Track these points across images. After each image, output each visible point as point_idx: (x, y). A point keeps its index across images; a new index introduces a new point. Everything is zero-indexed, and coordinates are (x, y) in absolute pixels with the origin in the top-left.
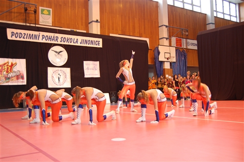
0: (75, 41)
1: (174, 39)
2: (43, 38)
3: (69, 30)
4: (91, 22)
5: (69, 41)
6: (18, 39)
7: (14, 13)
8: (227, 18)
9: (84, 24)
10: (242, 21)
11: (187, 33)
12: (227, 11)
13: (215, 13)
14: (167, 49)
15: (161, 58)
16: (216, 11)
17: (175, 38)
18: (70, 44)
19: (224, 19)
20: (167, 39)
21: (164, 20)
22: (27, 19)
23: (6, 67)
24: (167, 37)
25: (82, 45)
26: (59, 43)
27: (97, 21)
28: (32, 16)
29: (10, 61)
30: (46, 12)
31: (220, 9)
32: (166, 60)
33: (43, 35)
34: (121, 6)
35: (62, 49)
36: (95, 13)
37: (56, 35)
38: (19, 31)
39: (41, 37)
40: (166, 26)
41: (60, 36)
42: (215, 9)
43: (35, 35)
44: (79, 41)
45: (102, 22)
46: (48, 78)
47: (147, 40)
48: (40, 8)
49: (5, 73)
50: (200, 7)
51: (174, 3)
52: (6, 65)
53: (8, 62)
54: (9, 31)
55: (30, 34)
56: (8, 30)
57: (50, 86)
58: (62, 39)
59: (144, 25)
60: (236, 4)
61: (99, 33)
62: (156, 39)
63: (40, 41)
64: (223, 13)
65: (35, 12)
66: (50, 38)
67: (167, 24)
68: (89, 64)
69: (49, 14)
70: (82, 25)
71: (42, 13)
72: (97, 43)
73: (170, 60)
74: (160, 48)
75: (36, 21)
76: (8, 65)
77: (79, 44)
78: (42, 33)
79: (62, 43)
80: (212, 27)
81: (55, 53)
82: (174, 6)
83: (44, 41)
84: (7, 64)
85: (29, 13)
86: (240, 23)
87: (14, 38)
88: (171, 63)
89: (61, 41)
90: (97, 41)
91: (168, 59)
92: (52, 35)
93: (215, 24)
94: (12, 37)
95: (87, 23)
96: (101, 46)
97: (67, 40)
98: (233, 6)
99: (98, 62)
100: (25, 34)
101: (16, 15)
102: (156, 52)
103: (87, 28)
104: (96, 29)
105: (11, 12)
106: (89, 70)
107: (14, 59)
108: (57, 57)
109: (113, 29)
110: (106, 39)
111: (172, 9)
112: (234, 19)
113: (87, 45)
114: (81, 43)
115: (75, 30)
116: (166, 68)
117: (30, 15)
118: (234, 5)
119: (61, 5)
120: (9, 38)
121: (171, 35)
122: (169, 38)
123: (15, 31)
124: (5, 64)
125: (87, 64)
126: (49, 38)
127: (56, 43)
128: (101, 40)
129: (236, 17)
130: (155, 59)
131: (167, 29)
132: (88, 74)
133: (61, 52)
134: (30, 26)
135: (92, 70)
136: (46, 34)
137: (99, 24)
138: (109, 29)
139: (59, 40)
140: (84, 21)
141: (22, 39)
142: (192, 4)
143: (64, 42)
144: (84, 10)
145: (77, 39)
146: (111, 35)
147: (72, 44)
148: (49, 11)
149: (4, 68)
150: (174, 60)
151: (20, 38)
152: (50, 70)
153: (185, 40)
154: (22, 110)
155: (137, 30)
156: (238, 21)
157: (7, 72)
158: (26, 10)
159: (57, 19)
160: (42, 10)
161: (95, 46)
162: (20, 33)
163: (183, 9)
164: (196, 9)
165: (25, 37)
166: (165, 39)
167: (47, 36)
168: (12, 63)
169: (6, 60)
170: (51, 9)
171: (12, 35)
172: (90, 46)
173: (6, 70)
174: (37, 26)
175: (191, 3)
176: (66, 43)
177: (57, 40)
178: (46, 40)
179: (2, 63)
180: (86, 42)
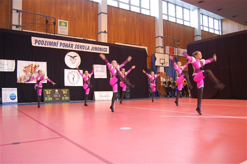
0: (87, 48)
1: (167, 48)
2: (61, 45)
3: (82, 39)
4: (100, 33)
6: (40, 45)
7: (38, 24)
8: (211, 31)
9: (94, 34)
10: (223, 34)
11: (179, 43)
12: (211, 26)
13: (202, 27)
14: (162, 56)
15: (157, 63)
16: (202, 25)
17: (169, 47)
18: (83, 50)
19: (209, 32)
20: (162, 47)
21: (160, 32)
22: (48, 29)
23: (30, 69)
24: (162, 46)
25: (92, 51)
26: (74, 49)
27: (105, 32)
28: (52, 27)
29: (34, 63)
30: (63, 24)
31: (205, 24)
32: (161, 65)
34: (125, 20)
35: (76, 54)
36: (104, 25)
37: (72, 43)
38: (41, 39)
39: (59, 44)
40: (162, 37)
41: (74, 43)
42: (201, 24)
43: (54, 42)
44: (91, 48)
45: (109, 32)
46: (65, 78)
47: (146, 48)
48: (59, 20)
49: (29, 73)
50: (190, 22)
51: (168, 18)
53: (32, 65)
54: (33, 39)
55: (50, 42)
57: (66, 85)
58: (77, 46)
59: (144, 36)
60: (219, 20)
61: (106, 42)
62: (153, 47)
63: (59, 47)
64: (208, 27)
65: (55, 23)
66: (66, 45)
67: (163, 36)
68: (98, 67)
69: (66, 26)
70: (93, 35)
71: (60, 25)
72: (105, 50)
73: (164, 65)
74: (156, 55)
75: (55, 31)
76: (32, 67)
77: (90, 51)
78: (60, 41)
79: (77, 49)
80: (199, 38)
81: (71, 58)
82: (168, 21)
83: (62, 47)
85: (49, 25)
86: (222, 35)
87: (37, 45)
88: (165, 68)
89: (75, 48)
90: (105, 48)
91: (162, 64)
92: (68, 42)
93: (202, 36)
94: (35, 44)
95: (97, 34)
96: (108, 52)
97: (81, 47)
98: (216, 22)
99: (105, 66)
100: (46, 41)
101: (39, 25)
102: (153, 57)
103: (97, 38)
104: (104, 38)
105: (35, 24)
106: (98, 72)
107: (37, 62)
108: (72, 61)
109: (118, 39)
110: (112, 47)
111: (166, 23)
112: (217, 33)
113: (97, 52)
114: (92, 50)
115: (87, 39)
116: (161, 71)
117: (51, 26)
118: (218, 21)
119: (75, 19)
120: (33, 44)
121: (166, 44)
122: (164, 47)
123: (38, 39)
124: (29, 66)
125: (96, 67)
127: (71, 49)
128: (108, 47)
129: (219, 31)
130: (152, 63)
131: (162, 39)
132: (97, 75)
133: (75, 56)
134: (50, 35)
135: (100, 72)
136: (63, 42)
137: (107, 34)
138: (114, 39)
139: (74, 47)
140: (94, 32)
141: (43, 46)
142: (183, 20)
144: (94, 22)
145: (89, 47)
146: (116, 43)
147: (85, 50)
148: (66, 23)
149: (28, 69)
150: (168, 65)
151: (42, 44)
152: (66, 71)
153: (176, 48)
154: (43, 104)
155: (137, 40)
156: (220, 34)
157: (31, 72)
158: (47, 22)
159: (72, 29)
160: (61, 22)
161: (103, 52)
162: (42, 41)
163: (176, 23)
164: (186, 24)
165: (46, 44)
166: (161, 48)
167: (64, 43)
168: (35, 65)
169: (30, 63)
170: (67, 22)
171: (36, 42)
172: (99, 52)
174: (56, 35)
175: (182, 18)
176: (79, 50)
177: (72, 47)
178: (64, 47)
179: (27, 65)
180: (96, 49)
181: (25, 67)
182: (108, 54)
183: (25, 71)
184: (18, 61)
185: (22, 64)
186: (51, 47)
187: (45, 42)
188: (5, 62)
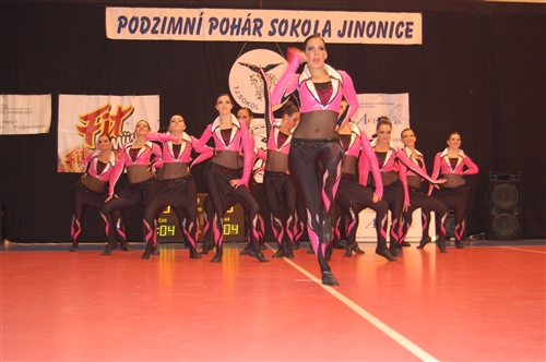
0: (320, 31)
2: (212, 28)
5: (299, 30)
6: (138, 36)
23: (102, 121)
25: (345, 40)
26: (266, 38)
29: (116, 102)
33: (211, 19)
37: (256, 13)
39: (206, 25)
41: (268, 15)
43: (188, 19)
44: (336, 27)
52: (101, 116)
53: (108, 107)
54: (112, 15)
55: (173, 19)
56: (109, 11)
58: (277, 26)
63: (204, 36)
66: (235, 27)
68: (369, 105)
72: (402, 29)
76: (107, 115)
77: (334, 39)
78: (210, 13)
79: (277, 38)
81: (252, 73)
83: (217, 36)
84: (106, 112)
87: (125, 35)
89: (271, 34)
90: (401, 23)
92: (240, 14)
94: (119, 32)
96: (417, 38)
97: (294, 28)
99: (407, 95)
100: (157, 19)
107: (127, 97)
108: (258, 84)
113: (365, 40)
114: (341, 35)
120: (112, 33)
123: (130, 12)
124: (98, 112)
126: (233, 27)
127: (256, 38)
128: (416, 18)
133: (271, 67)
136: (221, 13)
139: (266, 28)
141: (148, 36)
143: (282, 34)
145: (328, 22)
149: (96, 124)
151: (143, 32)
161: (395, 41)
162: (143, 18)
165: (159, 28)
167: (224, 20)
168: (120, 109)
169: (100, 101)
171: (121, 26)
172: (374, 40)
173: (102, 128)
176: (287, 38)
177: (257, 29)
178: (224, 33)
179: (92, 109)
180: (360, 28)
181: (86, 118)
182: (415, 46)
183: (82, 130)
184: (63, 98)
185: (76, 107)
186: (176, 37)
187: (153, 23)
188: (19, 101)
